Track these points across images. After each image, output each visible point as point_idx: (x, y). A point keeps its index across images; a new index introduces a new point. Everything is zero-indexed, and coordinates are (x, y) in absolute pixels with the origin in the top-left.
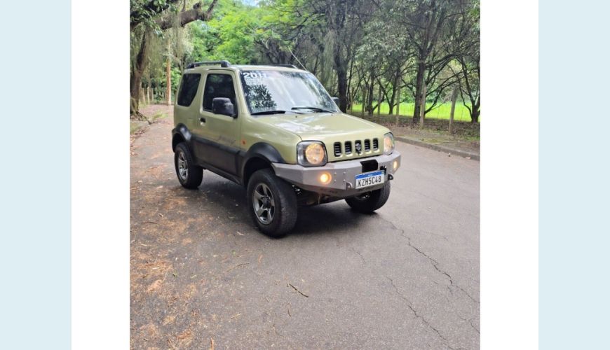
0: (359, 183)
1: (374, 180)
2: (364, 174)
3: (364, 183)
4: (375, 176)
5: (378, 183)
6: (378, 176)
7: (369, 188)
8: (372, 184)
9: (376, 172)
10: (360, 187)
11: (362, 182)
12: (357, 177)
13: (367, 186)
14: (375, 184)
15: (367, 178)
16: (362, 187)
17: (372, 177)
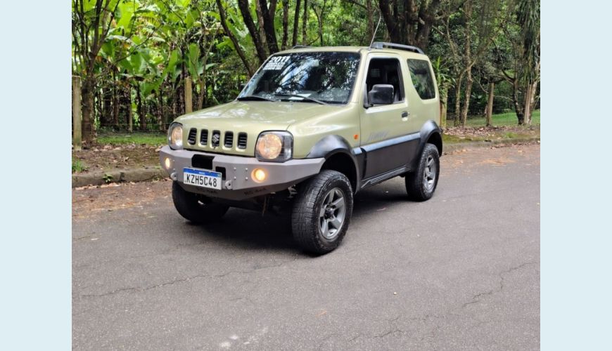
0: (188, 178)
1: (207, 181)
2: (194, 169)
3: (194, 181)
4: (209, 177)
5: (213, 187)
6: (213, 178)
7: (198, 188)
8: (203, 185)
9: (210, 171)
10: (188, 183)
11: (191, 178)
12: (185, 170)
13: (197, 185)
14: (209, 186)
15: (197, 175)
16: (191, 184)
17: (204, 176)
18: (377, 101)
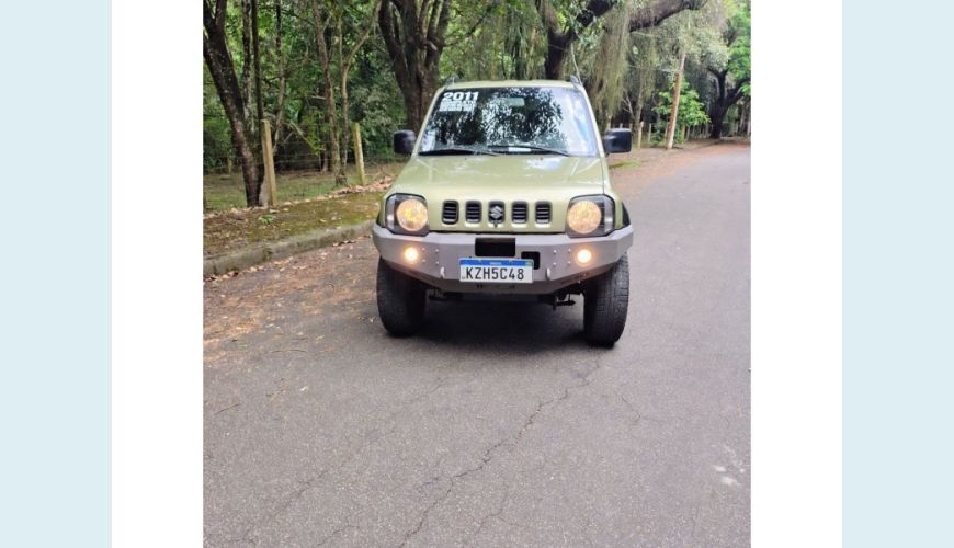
0: (468, 274)
1: (505, 274)
2: (480, 259)
3: (481, 275)
4: (509, 268)
5: (516, 280)
6: (516, 268)
8: (499, 280)
9: (511, 259)
10: (470, 280)
11: (474, 273)
12: (463, 262)
13: (487, 280)
14: (509, 280)
15: (487, 267)
16: (474, 280)
17: (500, 267)
18: (617, 149)
